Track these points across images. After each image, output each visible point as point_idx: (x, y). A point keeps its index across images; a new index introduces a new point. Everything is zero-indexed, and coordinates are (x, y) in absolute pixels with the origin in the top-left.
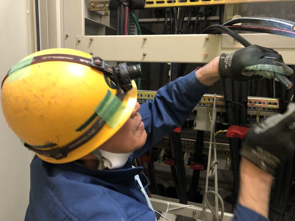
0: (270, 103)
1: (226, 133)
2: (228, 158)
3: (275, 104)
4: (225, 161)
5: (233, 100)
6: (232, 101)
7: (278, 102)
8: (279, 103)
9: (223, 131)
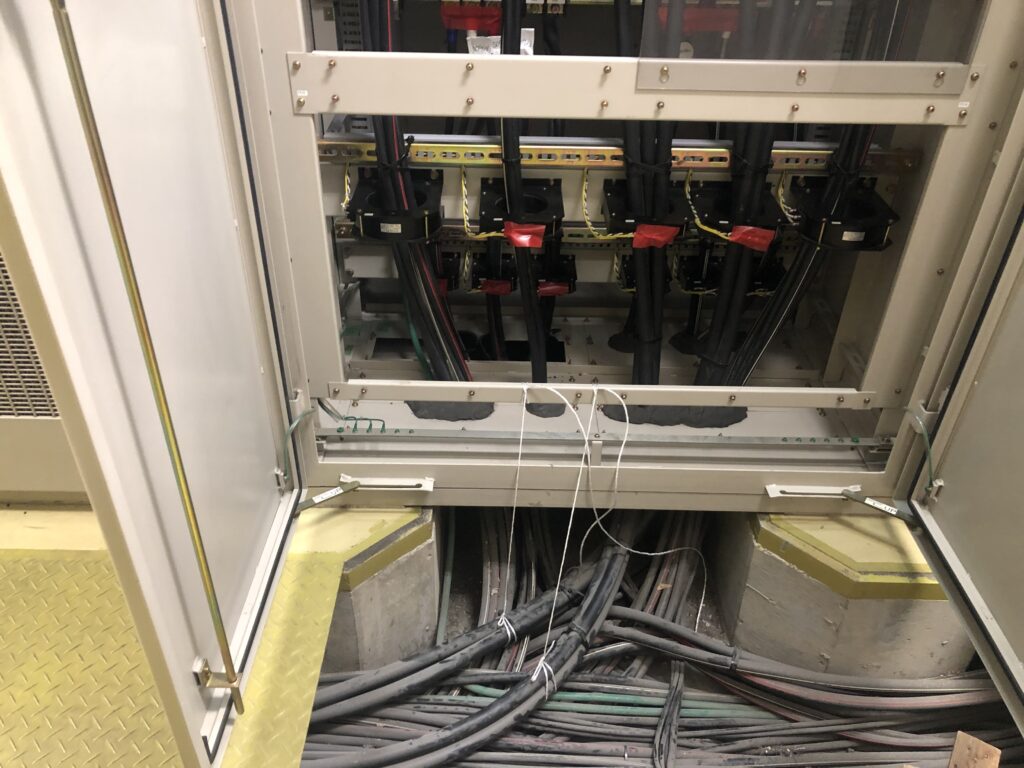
0: (711, 160)
1: (632, 239)
2: (616, 258)
3: (721, 159)
4: (609, 263)
5: (643, 160)
6: (639, 163)
7: (728, 156)
8: (731, 157)
9: (626, 236)
